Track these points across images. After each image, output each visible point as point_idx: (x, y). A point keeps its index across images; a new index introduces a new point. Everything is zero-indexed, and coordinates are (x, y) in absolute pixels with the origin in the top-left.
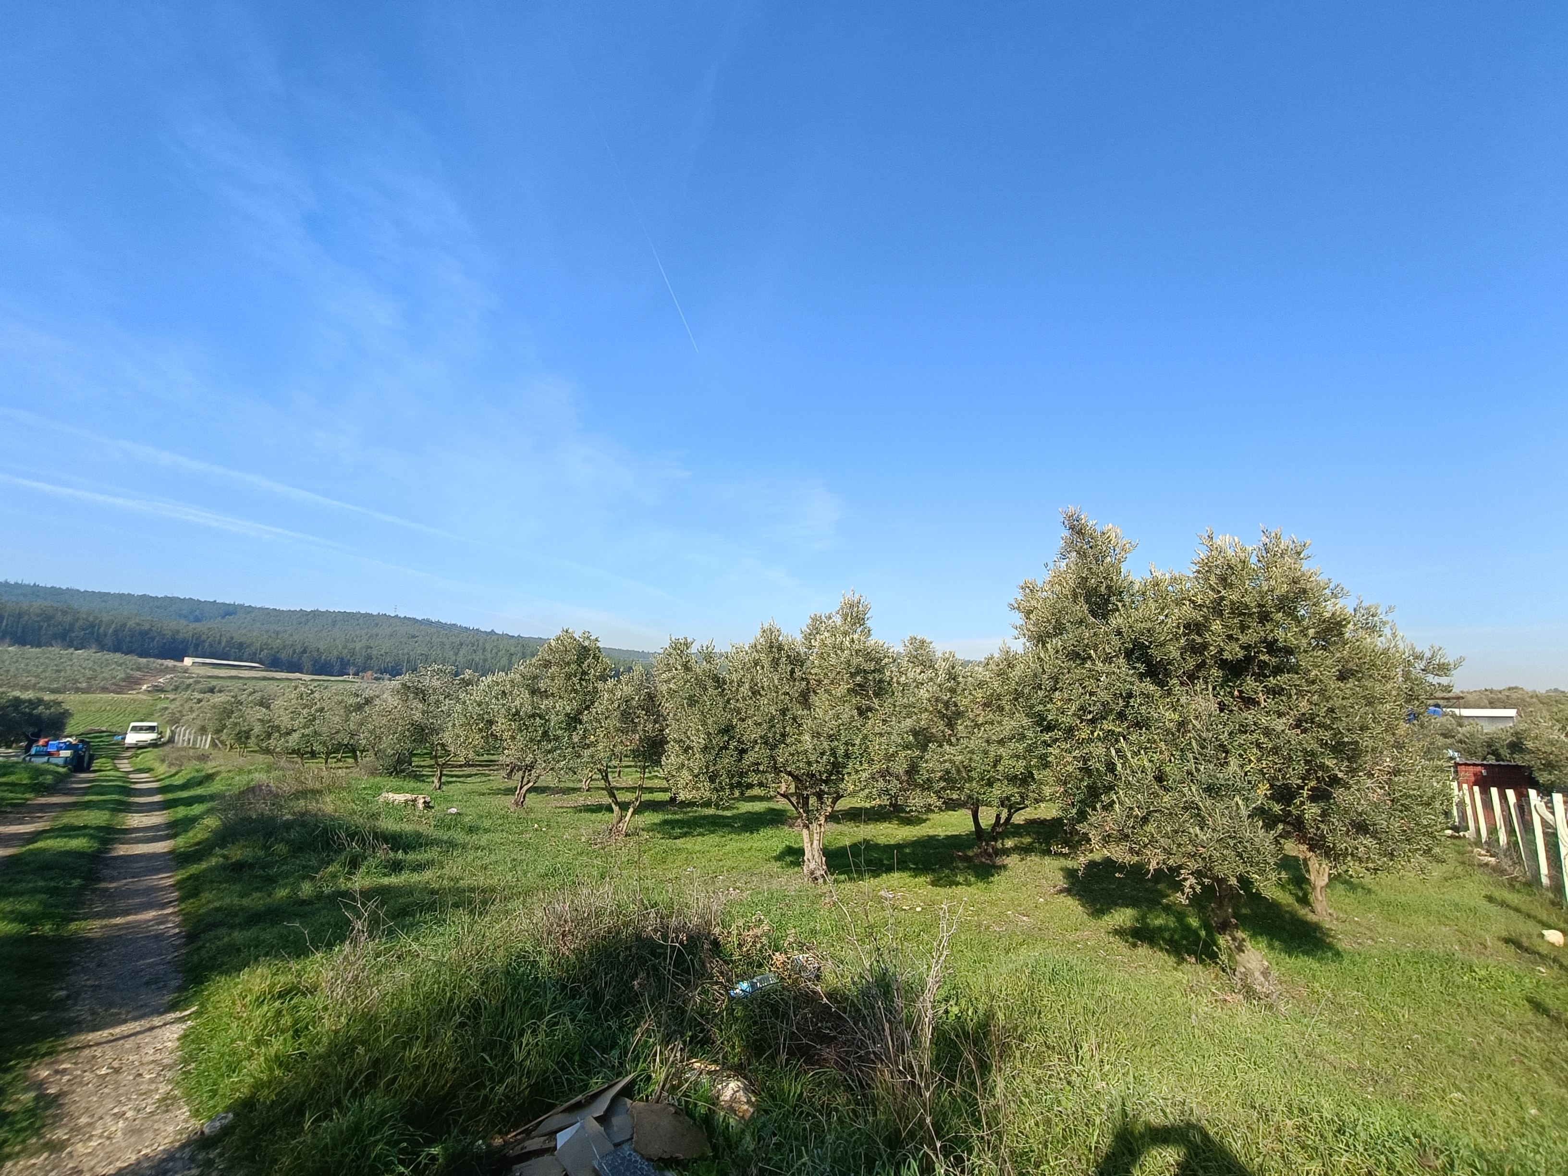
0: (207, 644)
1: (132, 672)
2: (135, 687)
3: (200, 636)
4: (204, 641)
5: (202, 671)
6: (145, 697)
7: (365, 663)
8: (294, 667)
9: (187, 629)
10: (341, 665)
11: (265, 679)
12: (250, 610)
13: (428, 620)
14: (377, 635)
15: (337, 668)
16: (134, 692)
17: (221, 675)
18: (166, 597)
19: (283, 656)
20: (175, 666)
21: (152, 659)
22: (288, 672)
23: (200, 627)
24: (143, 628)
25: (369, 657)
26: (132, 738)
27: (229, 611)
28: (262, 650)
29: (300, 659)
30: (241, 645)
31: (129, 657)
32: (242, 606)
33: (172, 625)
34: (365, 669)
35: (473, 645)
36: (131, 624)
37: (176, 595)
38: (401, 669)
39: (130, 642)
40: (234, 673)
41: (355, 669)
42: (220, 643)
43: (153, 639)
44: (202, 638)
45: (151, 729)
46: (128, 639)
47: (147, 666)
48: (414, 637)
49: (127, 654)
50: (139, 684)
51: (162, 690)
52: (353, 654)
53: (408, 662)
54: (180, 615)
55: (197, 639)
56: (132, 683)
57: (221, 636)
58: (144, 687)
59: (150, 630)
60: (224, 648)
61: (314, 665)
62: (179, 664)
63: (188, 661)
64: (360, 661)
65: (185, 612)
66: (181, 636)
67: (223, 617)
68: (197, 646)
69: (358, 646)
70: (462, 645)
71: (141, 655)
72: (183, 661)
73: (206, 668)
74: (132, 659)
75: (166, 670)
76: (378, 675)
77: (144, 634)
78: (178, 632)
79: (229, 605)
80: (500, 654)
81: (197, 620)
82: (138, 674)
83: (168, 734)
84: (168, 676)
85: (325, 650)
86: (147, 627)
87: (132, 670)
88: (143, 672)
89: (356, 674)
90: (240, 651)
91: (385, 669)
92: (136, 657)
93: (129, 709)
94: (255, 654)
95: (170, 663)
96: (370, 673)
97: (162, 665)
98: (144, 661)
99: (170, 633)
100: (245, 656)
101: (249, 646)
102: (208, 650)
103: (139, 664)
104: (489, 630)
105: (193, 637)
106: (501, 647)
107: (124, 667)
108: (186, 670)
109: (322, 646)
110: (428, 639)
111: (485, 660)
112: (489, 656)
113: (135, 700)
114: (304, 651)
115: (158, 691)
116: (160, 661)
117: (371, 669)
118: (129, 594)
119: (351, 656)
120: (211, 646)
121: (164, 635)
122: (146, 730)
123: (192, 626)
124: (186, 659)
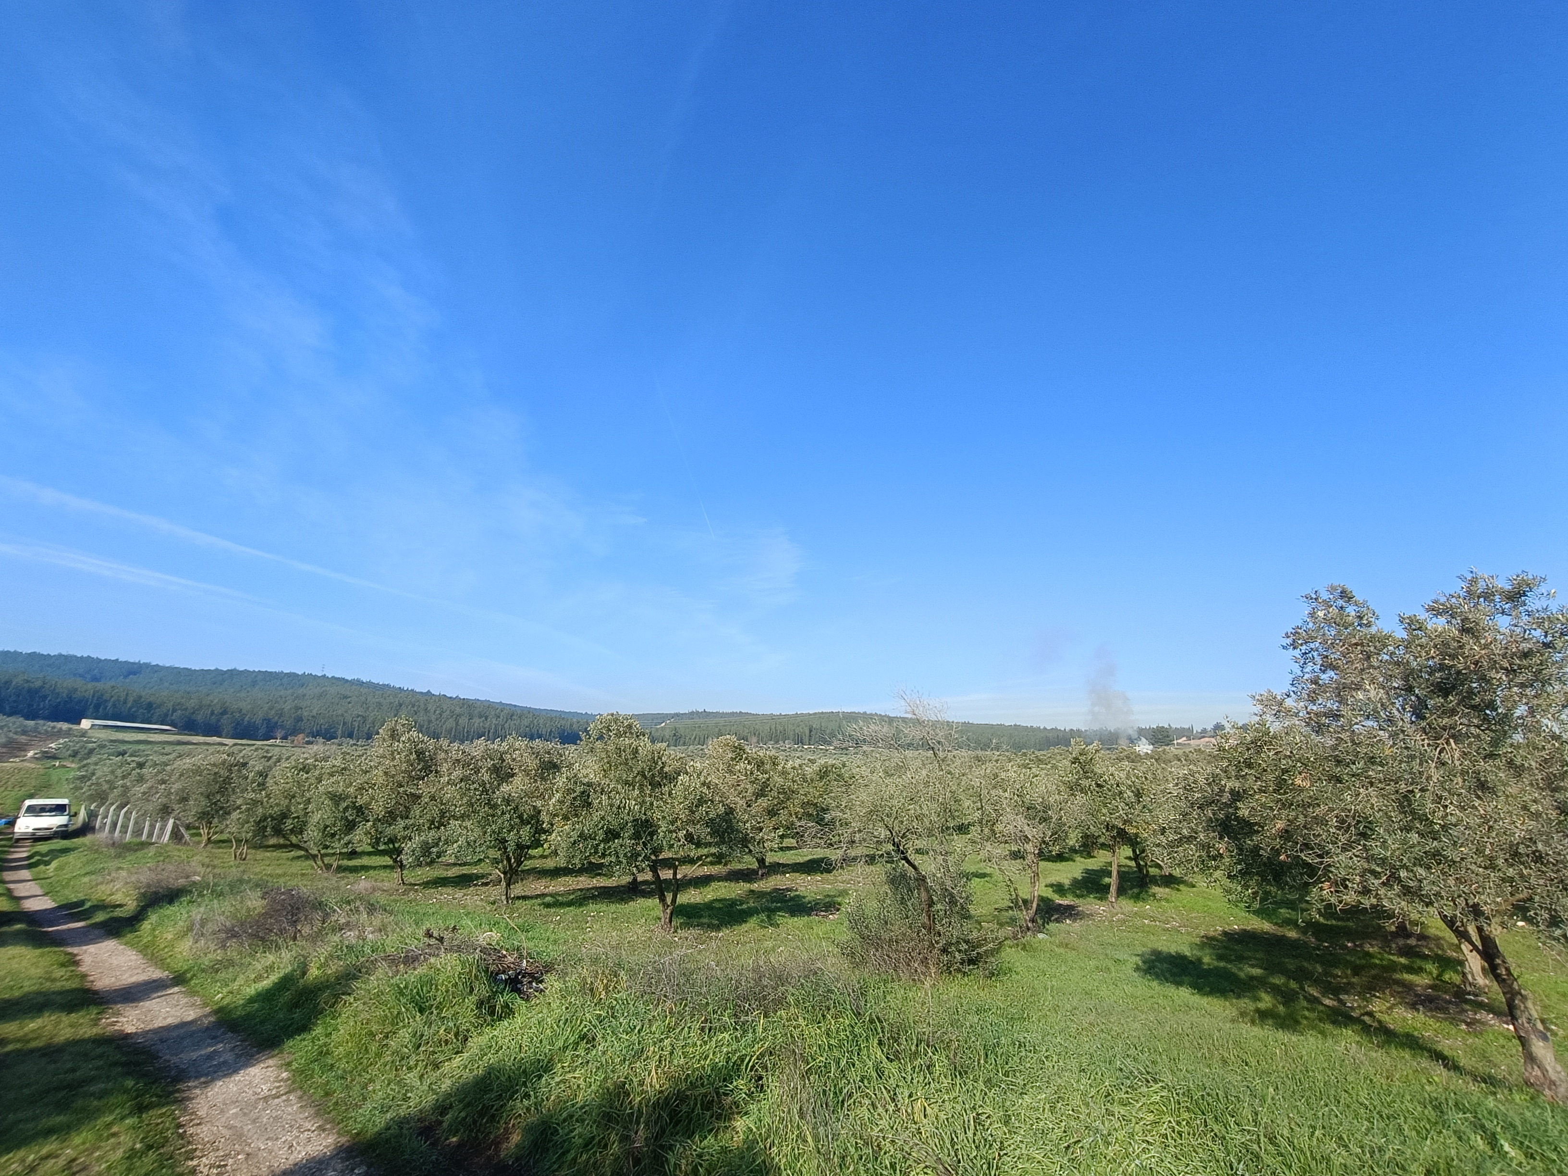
0: (110, 704)
1: (15, 737)
2: (18, 754)
3: (102, 695)
4: (106, 701)
5: (103, 735)
6: (33, 766)
7: (295, 726)
8: (212, 730)
9: (86, 689)
10: (267, 727)
11: (179, 743)
12: (157, 669)
13: (358, 680)
14: (304, 695)
15: (262, 731)
16: (17, 760)
17: (126, 739)
18: (60, 655)
19: (199, 718)
20: (70, 729)
21: (41, 722)
22: (204, 736)
23: (103, 686)
24: (32, 685)
25: (300, 719)
26: (26, 824)
27: (134, 670)
28: (174, 711)
29: (219, 721)
30: (150, 706)
31: (12, 719)
32: (147, 665)
33: (66, 683)
34: (294, 732)
35: (413, 706)
36: (18, 681)
37: (71, 653)
38: (335, 732)
39: (15, 701)
40: (142, 736)
41: (283, 732)
42: (125, 702)
43: (45, 697)
44: (104, 698)
45: (59, 809)
46: (13, 698)
47: (35, 729)
48: (346, 697)
49: (10, 715)
50: (25, 750)
51: (55, 758)
52: (281, 715)
53: (344, 724)
54: (75, 675)
55: (99, 698)
56: (15, 748)
57: (127, 695)
58: (30, 754)
59: (42, 687)
60: (130, 708)
61: (235, 728)
62: (75, 727)
63: (86, 724)
64: (289, 723)
65: (81, 671)
66: (78, 695)
67: (126, 677)
68: (97, 707)
69: (287, 707)
70: (400, 705)
71: (27, 718)
72: (79, 723)
73: (109, 731)
74: (17, 721)
75: (60, 734)
76: (311, 739)
77: (33, 693)
78: (76, 690)
79: (134, 663)
80: (444, 715)
81: (95, 679)
82: (23, 739)
83: (82, 815)
84: (61, 741)
85: (248, 712)
86: (38, 684)
87: (16, 733)
88: (29, 736)
89: (284, 738)
90: (149, 712)
91: (318, 731)
92: (21, 719)
93: (12, 780)
94: (166, 715)
95: (65, 726)
96: (301, 736)
97: (54, 727)
98: (31, 723)
99: (66, 691)
100: (155, 718)
101: (159, 706)
102: (111, 712)
103: (25, 726)
104: (425, 691)
105: (93, 696)
106: (445, 708)
107: (5, 729)
108: (84, 734)
109: (245, 706)
110: (363, 699)
111: (430, 722)
112: (433, 718)
113: (20, 770)
114: (224, 713)
115: (49, 758)
116: (52, 724)
117: (302, 732)
118: (15, 651)
119: (279, 718)
120: (114, 705)
121: (58, 694)
122: (51, 810)
123: (90, 686)
124: (84, 721)
